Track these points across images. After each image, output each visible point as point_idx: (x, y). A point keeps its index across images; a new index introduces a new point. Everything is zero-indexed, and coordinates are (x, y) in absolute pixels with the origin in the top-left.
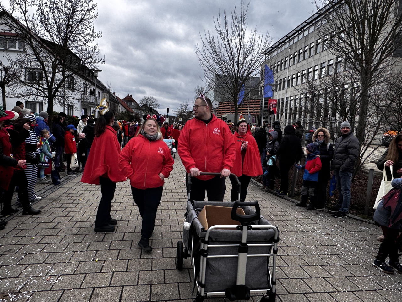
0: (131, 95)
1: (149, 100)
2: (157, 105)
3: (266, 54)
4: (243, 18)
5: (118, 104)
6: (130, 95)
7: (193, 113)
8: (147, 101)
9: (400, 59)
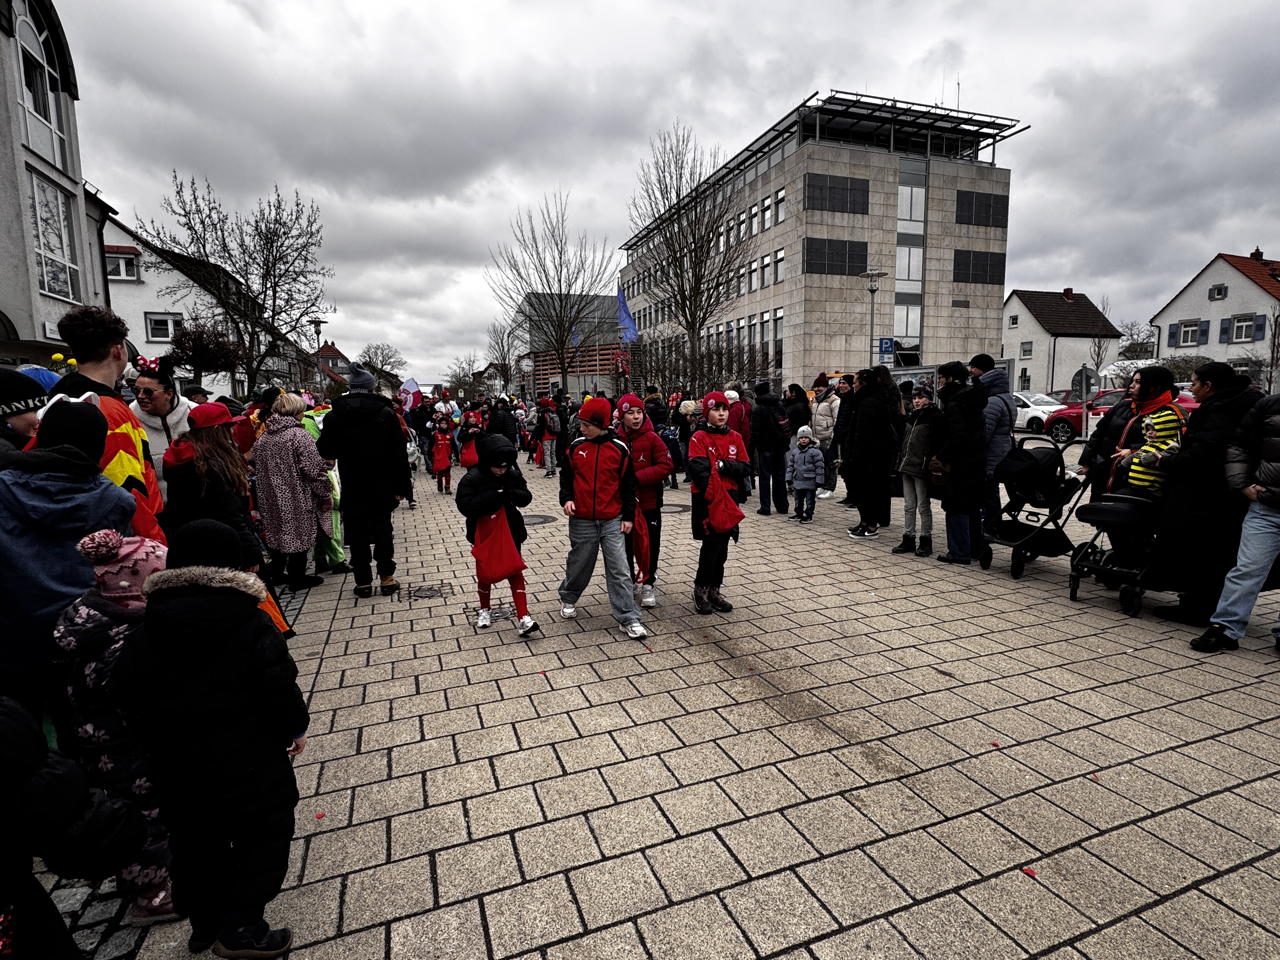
0: (333, 343)
1: (379, 352)
2: (401, 364)
3: (627, 249)
4: (560, 219)
5: (313, 368)
6: (330, 344)
7: (486, 375)
8: (376, 354)
9: (816, 276)
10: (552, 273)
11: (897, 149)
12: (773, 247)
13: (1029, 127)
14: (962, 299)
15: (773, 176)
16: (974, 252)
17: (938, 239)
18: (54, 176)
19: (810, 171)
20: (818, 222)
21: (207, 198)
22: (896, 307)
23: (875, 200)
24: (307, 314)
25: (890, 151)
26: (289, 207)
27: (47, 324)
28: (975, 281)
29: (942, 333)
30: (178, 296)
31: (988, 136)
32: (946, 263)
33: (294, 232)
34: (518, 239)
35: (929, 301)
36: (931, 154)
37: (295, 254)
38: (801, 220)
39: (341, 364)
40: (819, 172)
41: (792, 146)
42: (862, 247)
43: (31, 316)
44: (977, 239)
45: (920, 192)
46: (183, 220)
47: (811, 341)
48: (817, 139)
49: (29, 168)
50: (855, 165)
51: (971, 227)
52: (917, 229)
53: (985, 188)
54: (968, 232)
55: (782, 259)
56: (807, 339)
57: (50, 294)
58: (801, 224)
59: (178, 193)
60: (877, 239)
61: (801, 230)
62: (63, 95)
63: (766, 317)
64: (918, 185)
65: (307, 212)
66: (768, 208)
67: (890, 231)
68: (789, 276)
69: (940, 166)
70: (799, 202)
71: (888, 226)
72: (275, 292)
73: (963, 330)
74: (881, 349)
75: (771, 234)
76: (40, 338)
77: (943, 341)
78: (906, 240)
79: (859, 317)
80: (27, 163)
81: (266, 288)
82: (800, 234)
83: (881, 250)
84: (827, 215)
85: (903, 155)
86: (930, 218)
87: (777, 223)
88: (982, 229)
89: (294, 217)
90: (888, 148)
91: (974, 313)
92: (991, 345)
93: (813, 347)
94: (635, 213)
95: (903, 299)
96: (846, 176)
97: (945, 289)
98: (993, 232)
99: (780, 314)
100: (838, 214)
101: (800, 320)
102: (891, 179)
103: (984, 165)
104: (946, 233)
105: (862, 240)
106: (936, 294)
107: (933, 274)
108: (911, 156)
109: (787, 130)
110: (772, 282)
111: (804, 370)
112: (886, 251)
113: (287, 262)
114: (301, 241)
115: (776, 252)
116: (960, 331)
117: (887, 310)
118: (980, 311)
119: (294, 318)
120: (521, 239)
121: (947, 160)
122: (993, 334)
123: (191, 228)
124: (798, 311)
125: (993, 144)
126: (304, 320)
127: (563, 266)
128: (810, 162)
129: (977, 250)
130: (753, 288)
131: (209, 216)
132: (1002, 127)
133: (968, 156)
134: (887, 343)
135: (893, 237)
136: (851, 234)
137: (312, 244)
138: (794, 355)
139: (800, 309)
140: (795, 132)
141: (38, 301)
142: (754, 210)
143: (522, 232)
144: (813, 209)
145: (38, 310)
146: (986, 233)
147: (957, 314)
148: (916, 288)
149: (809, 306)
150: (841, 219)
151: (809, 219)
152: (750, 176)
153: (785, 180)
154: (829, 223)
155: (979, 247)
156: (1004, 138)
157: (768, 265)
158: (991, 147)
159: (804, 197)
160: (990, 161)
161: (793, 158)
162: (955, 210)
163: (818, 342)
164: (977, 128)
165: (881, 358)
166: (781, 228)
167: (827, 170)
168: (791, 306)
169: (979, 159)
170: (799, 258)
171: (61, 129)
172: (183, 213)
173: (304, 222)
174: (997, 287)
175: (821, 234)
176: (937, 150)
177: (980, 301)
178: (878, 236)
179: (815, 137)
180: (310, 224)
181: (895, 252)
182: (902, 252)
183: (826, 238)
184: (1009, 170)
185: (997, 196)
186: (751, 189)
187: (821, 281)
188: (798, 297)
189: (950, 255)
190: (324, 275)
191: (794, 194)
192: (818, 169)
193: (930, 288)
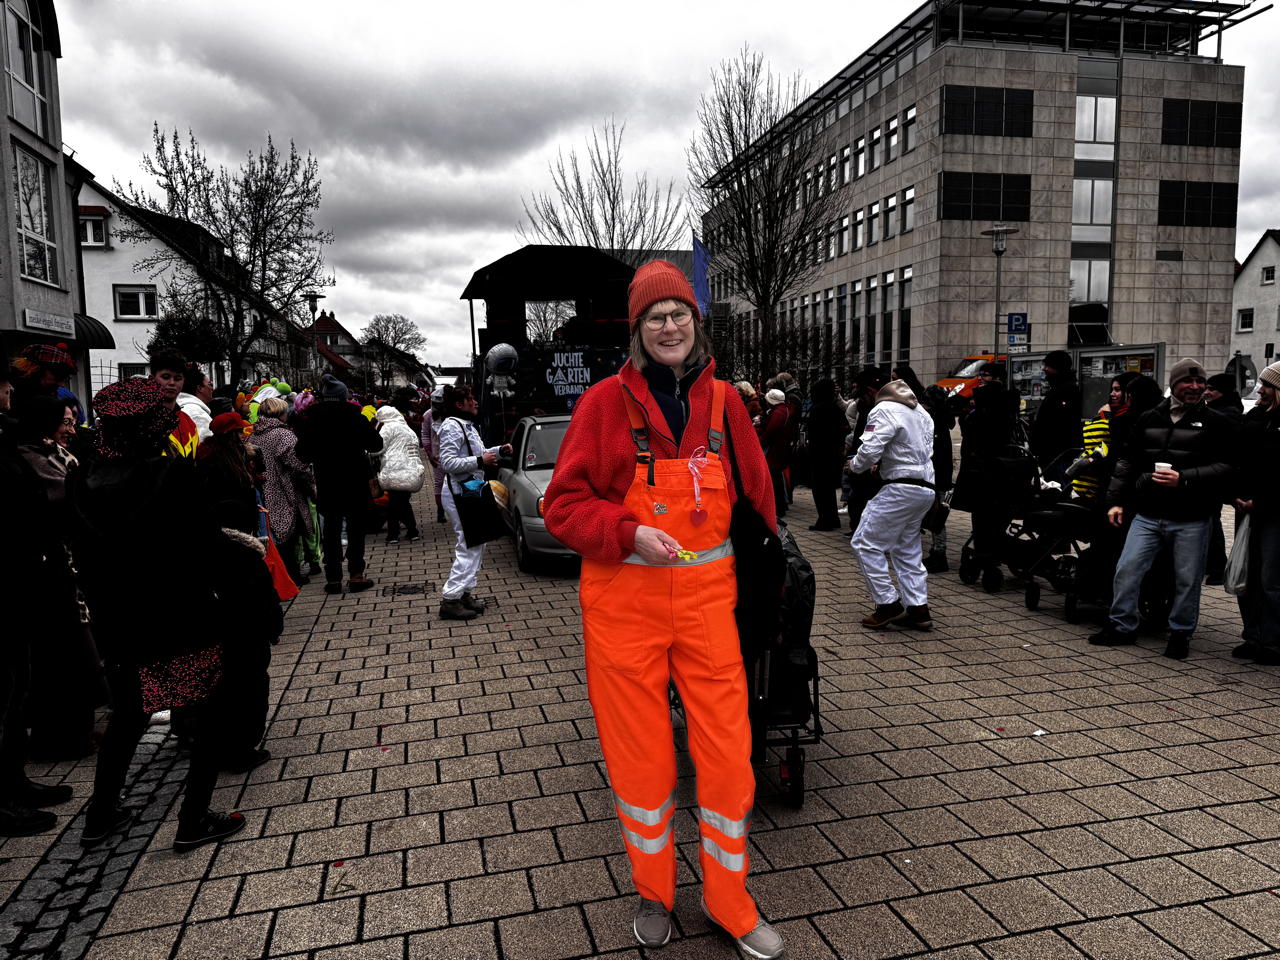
1: (390, 326)
2: (419, 341)
3: (711, 188)
6: (328, 315)
8: (387, 329)
9: (956, 223)
10: (602, 229)
11: (1075, 45)
12: (900, 184)
13: (1271, 6)
14: (1171, 248)
15: (901, 90)
16: (1191, 184)
17: (1135, 167)
18: (36, 146)
19: (949, 83)
20: (961, 149)
21: (190, 153)
22: (1072, 262)
23: (1041, 117)
24: (301, 287)
25: (1064, 51)
26: (283, 162)
27: (27, 311)
28: (1192, 223)
29: (1141, 296)
30: (155, 270)
31: (1210, 21)
32: (1146, 199)
33: (289, 191)
34: (559, 188)
35: (1121, 252)
36: (1124, 51)
37: (289, 218)
38: (936, 148)
39: (341, 341)
40: (963, 84)
41: (925, 51)
42: (1024, 181)
43: (12, 303)
44: (1194, 165)
45: (1109, 104)
46: (164, 181)
47: (948, 311)
48: (960, 38)
49: (15, 141)
50: (1012, 72)
51: (1185, 148)
52: (1106, 154)
53: (1205, 93)
54: (1180, 155)
55: (911, 201)
56: (944, 308)
57: (30, 278)
58: (937, 155)
59: (159, 149)
60: (1046, 171)
61: (937, 161)
62: (46, 54)
63: (890, 278)
64: (1106, 94)
65: (303, 167)
66: (894, 131)
67: (1062, 159)
68: (920, 224)
69: (1139, 67)
70: (934, 124)
71: (1063, 152)
72: (265, 262)
73: (1173, 291)
74: (1010, 329)
75: (898, 166)
76: (20, 328)
77: (1144, 308)
78: (1089, 170)
79: (1018, 276)
80: (12, 136)
81: (255, 257)
82: (935, 166)
83: (1051, 185)
84: (973, 141)
85: (1085, 54)
86: (1122, 138)
87: (905, 152)
88: (1201, 151)
89: (288, 173)
90: (1062, 44)
91: (1191, 268)
92: (1215, 312)
93: (952, 319)
94: (694, 161)
95: (1085, 251)
96: (1000, 86)
97: (1148, 237)
98: (1217, 153)
99: (908, 274)
100: (988, 139)
101: (933, 283)
102: (1065, 88)
103: (1205, 62)
104: (1146, 158)
105: (1022, 172)
106: (1133, 243)
107: (1128, 214)
108: (1096, 55)
109: (920, 26)
110: (898, 231)
111: (939, 351)
112: (1057, 186)
113: (279, 227)
114: (296, 200)
115: (904, 192)
116: (1169, 293)
117: (1059, 265)
118: (1198, 264)
119: (287, 293)
120: (563, 187)
121: (1148, 57)
122: (1219, 297)
123: (171, 189)
124: (931, 270)
125: (1219, 32)
126: (298, 295)
127: (617, 220)
128: (950, 72)
129: (1195, 180)
130: (874, 239)
131: (193, 175)
132: (1231, 9)
133: (1183, 48)
134: (1018, 320)
135: (1068, 167)
136: (1009, 164)
137: (309, 204)
138: (925, 330)
139: (933, 267)
140: (931, 29)
141: (19, 286)
142: (877, 134)
143: (564, 178)
144: (954, 132)
145: (19, 296)
146: (1207, 156)
147: (1163, 270)
148: (1103, 236)
149: (946, 261)
150: (992, 145)
151: (948, 146)
152: (873, 88)
153: (917, 93)
154: (976, 151)
155: (1197, 175)
156: (1236, 22)
157: (893, 208)
158: (1216, 36)
159: (941, 118)
160: (1215, 55)
161: (928, 63)
162: (1160, 126)
163: (958, 312)
164: (1191, 12)
165: (1011, 339)
166: (910, 158)
167: (973, 80)
168: (923, 263)
169: (1200, 53)
170: (933, 200)
171: (42, 92)
172: (164, 172)
173: (299, 178)
174: (1224, 231)
175: (965, 165)
176: (1134, 44)
177: (1199, 252)
178: (1047, 166)
179: (956, 36)
180: (307, 180)
181: (1072, 187)
182: (1082, 187)
183: (970, 170)
184: (1243, 68)
185: (1223, 105)
186: (872, 106)
187: (964, 230)
188: (933, 251)
189: (1152, 188)
190: (321, 241)
191: (925, 113)
192: (960, 79)
193: (1124, 234)
